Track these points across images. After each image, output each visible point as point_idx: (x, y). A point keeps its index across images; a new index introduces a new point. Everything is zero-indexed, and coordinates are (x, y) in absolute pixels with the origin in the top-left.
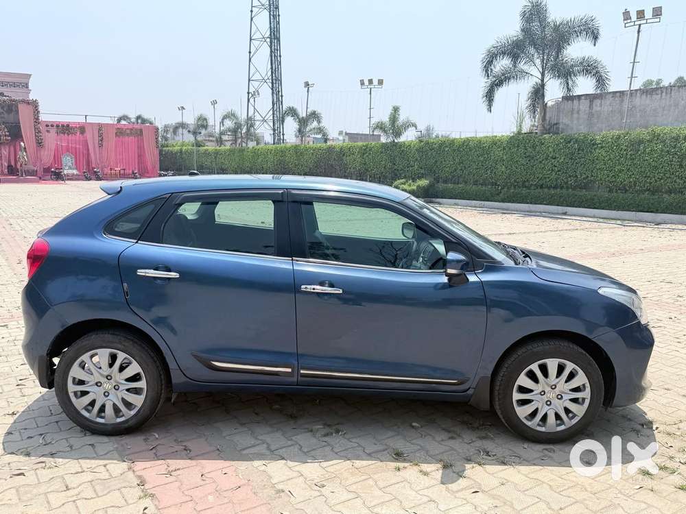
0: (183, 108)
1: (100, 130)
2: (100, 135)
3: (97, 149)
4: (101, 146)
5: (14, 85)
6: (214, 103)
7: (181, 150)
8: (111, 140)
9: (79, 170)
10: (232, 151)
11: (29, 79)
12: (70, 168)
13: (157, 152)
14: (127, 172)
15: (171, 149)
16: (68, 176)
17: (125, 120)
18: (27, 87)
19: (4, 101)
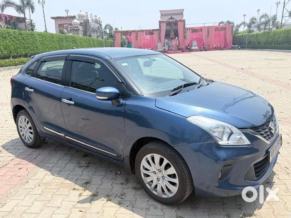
0: (245, 15)
1: (208, 29)
2: (208, 32)
3: (206, 38)
4: (208, 36)
5: (178, 14)
6: (258, 11)
7: (242, 35)
8: (212, 33)
9: (199, 47)
10: (264, 33)
11: (183, 11)
12: (195, 46)
13: (232, 37)
14: (218, 47)
15: (238, 35)
16: (194, 50)
17: (222, 23)
18: (183, 14)
19: (173, 21)
